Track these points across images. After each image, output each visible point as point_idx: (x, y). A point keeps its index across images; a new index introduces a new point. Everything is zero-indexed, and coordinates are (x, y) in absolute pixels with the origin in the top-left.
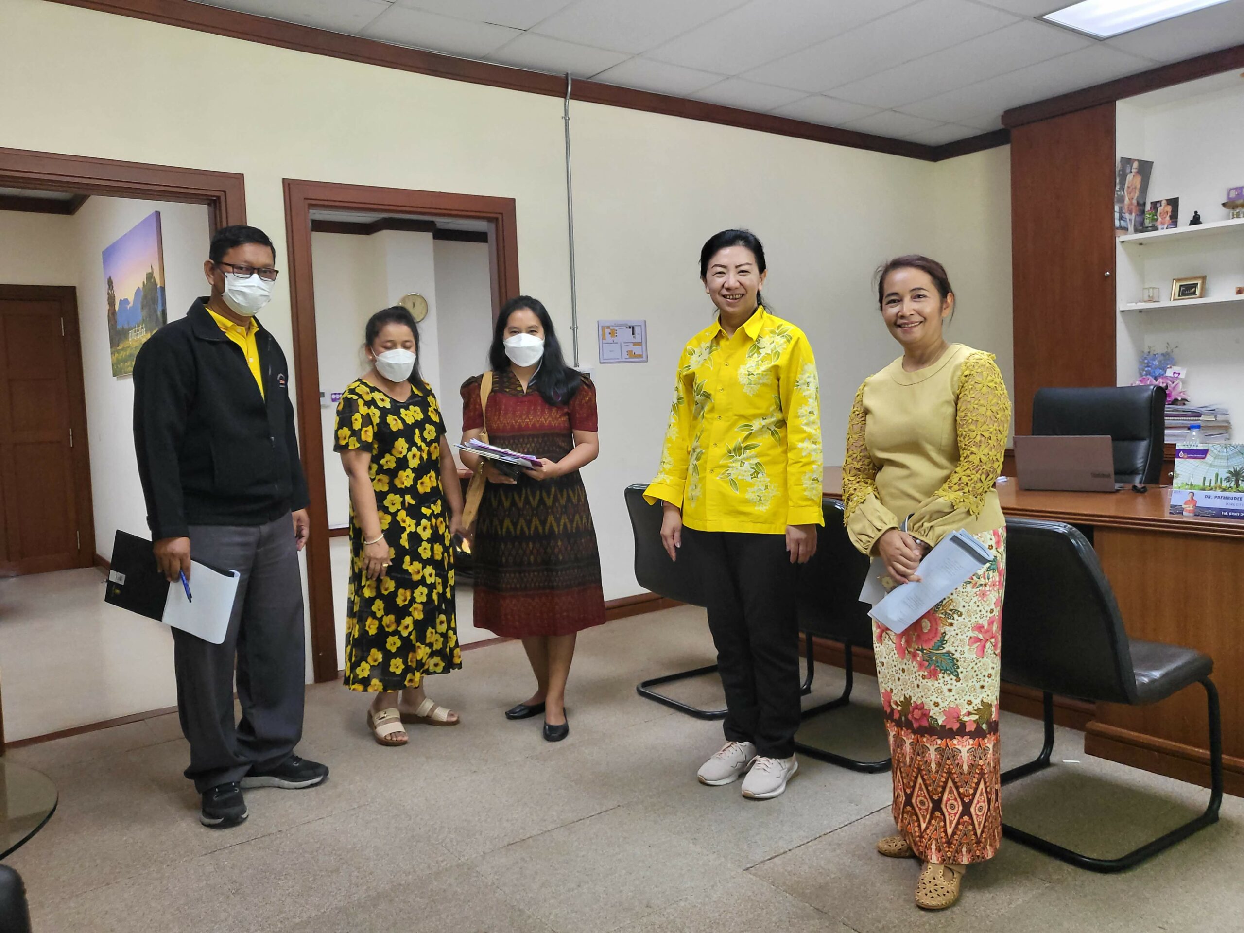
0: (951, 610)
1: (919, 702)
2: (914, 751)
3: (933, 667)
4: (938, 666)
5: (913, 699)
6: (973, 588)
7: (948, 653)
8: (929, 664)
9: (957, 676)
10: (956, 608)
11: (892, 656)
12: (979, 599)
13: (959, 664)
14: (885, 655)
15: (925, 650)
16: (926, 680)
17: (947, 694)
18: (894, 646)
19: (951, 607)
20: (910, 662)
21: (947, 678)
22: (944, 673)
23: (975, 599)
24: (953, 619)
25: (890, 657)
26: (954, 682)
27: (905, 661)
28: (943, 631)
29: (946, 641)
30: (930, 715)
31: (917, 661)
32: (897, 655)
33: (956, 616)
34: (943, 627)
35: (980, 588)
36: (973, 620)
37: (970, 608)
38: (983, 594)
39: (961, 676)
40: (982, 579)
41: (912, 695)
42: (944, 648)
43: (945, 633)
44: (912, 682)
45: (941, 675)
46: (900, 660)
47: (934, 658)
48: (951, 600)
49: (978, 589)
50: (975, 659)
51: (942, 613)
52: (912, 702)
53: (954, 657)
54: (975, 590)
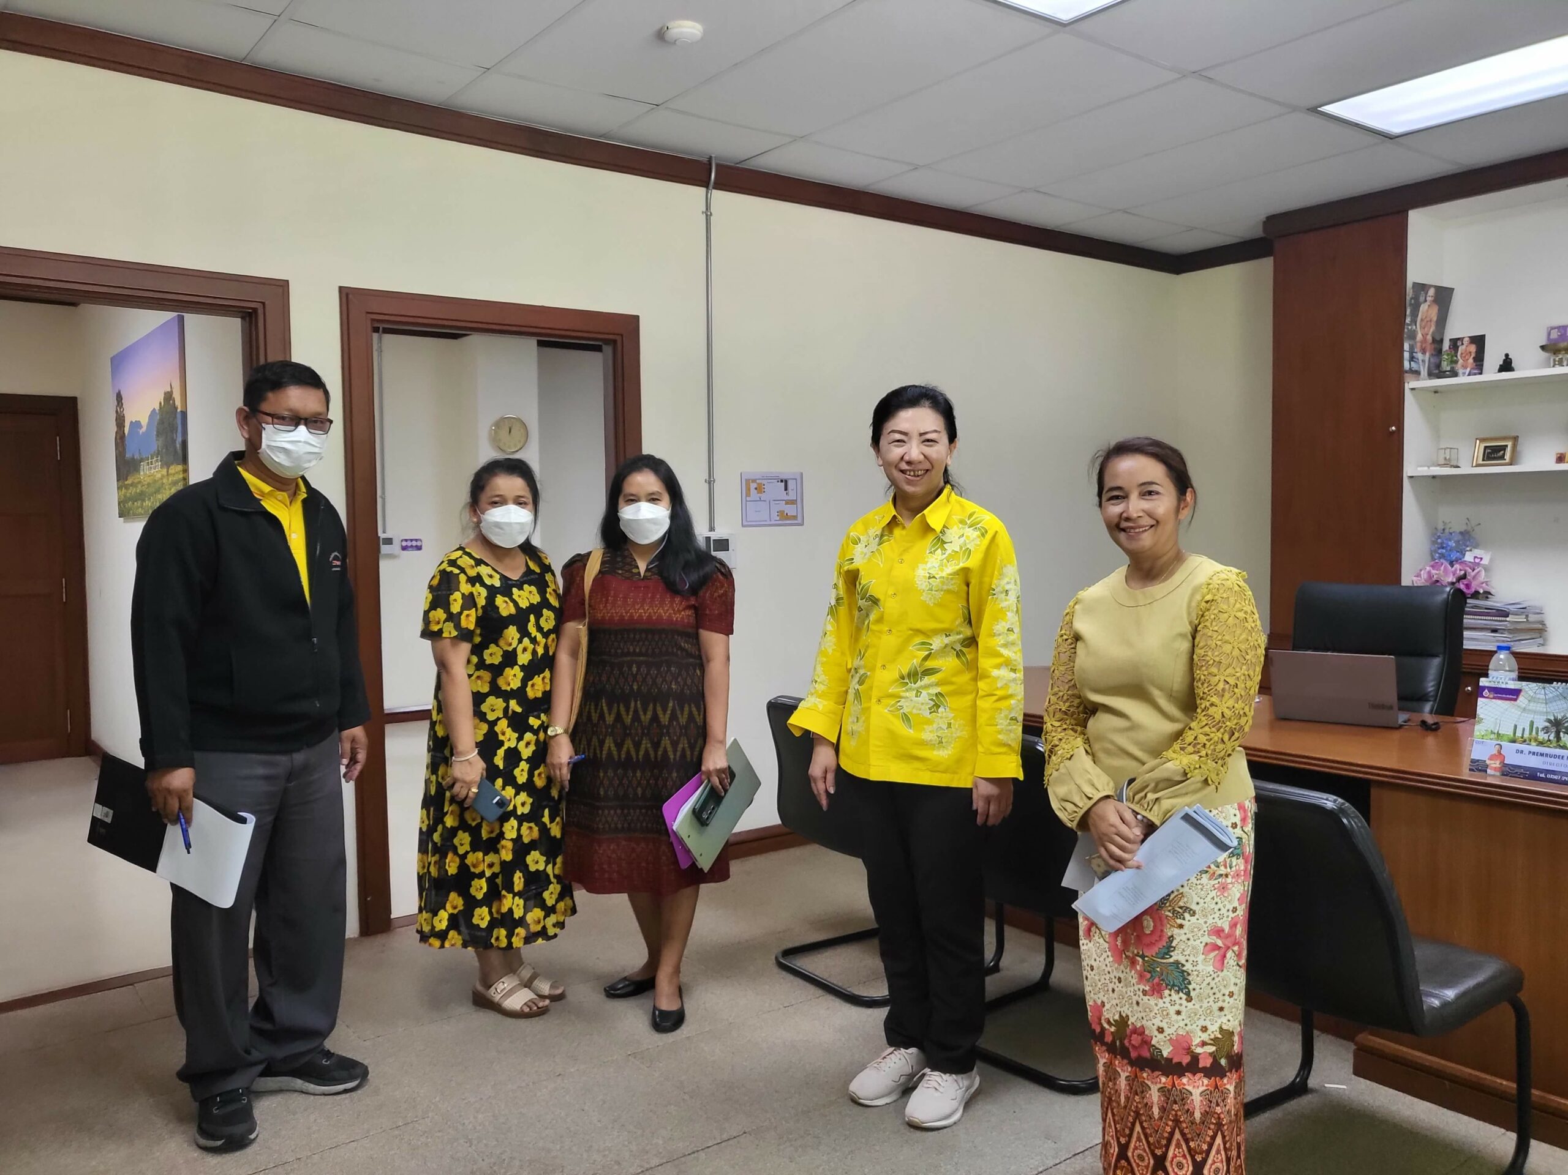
0: (1181, 908)
1: (1139, 1025)
2: (1131, 1088)
3: (1156, 980)
4: (1163, 980)
5: (1132, 1020)
6: (1210, 879)
7: (1177, 963)
8: (1152, 976)
9: (1188, 994)
10: (1188, 905)
11: (1105, 959)
12: (1218, 894)
13: (1190, 978)
14: (1095, 956)
15: (1147, 957)
16: (1148, 997)
17: (1175, 1017)
18: (1106, 945)
19: (1181, 904)
20: (1128, 970)
21: (1175, 997)
22: (1170, 990)
23: (1213, 894)
24: (1184, 919)
25: (1102, 959)
26: (1184, 1002)
27: (1122, 967)
28: (1170, 934)
29: (1175, 948)
30: (1153, 1042)
31: (1136, 970)
32: (1111, 959)
33: (1187, 915)
34: (1170, 928)
35: (1220, 880)
36: (1210, 921)
37: (1206, 905)
38: (1223, 888)
39: (1192, 994)
40: (1222, 868)
41: (1130, 1014)
42: (1171, 956)
43: (1172, 936)
44: (1130, 998)
45: (1167, 992)
46: (1116, 965)
47: (1158, 969)
48: (1182, 893)
49: (1216, 882)
50: (1212, 973)
51: (1169, 911)
52: (1129, 1023)
53: (1184, 969)
54: (1213, 882)
